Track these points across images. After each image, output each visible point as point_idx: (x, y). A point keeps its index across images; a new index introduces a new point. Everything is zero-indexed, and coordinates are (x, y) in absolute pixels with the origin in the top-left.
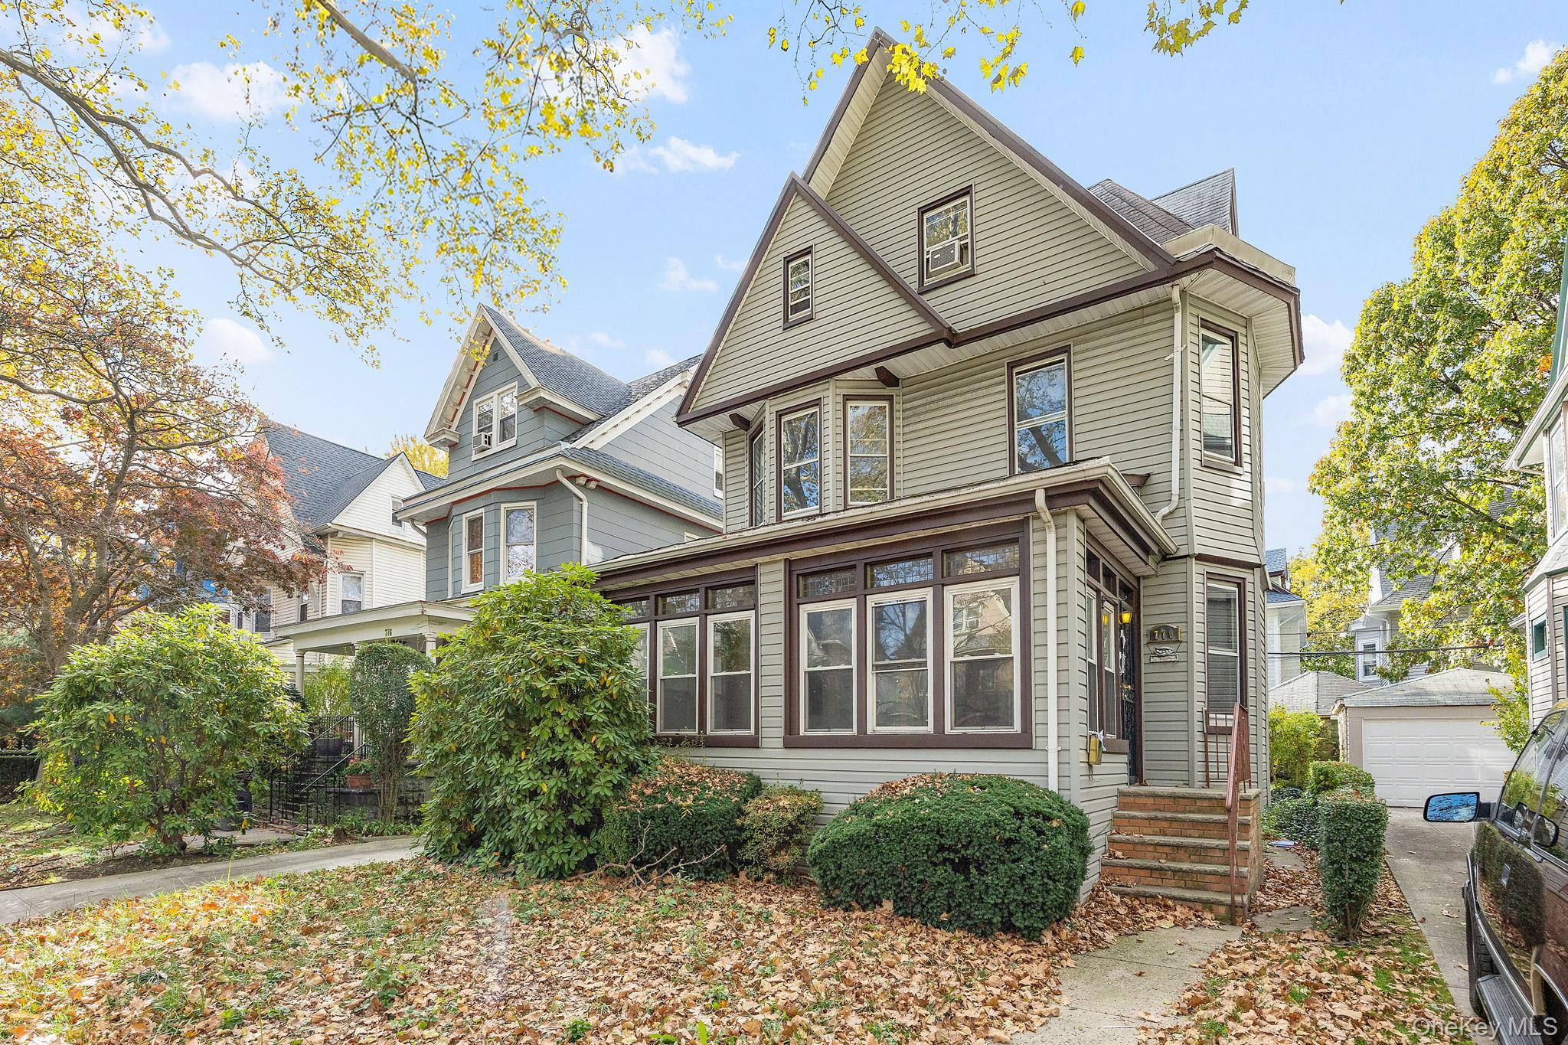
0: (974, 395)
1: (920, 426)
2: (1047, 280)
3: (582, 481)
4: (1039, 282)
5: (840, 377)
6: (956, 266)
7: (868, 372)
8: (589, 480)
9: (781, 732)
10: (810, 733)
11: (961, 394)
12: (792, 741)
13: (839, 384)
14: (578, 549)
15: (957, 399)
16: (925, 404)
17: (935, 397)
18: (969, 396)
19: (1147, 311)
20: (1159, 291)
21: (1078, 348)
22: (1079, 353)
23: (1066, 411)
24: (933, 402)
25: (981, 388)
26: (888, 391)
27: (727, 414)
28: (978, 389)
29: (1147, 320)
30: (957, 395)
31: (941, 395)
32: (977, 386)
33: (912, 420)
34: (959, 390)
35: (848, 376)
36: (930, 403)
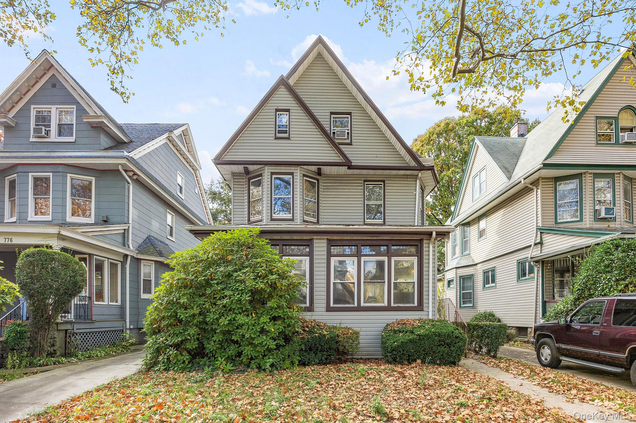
0: (351, 188)
1: (329, 193)
2: (378, 156)
3: (131, 174)
4: (375, 156)
5: (302, 167)
6: (345, 139)
7: (314, 168)
8: (135, 174)
9: (325, 305)
10: (335, 306)
11: (346, 186)
12: (329, 309)
13: (301, 169)
14: (127, 209)
15: (344, 187)
16: (332, 186)
17: (336, 184)
18: (349, 187)
19: (409, 177)
20: (415, 172)
21: (388, 182)
22: (388, 183)
23: (383, 201)
24: (335, 186)
25: (354, 186)
26: (318, 177)
27: (242, 166)
28: (353, 186)
29: (409, 180)
30: (345, 186)
31: (338, 184)
32: (352, 184)
33: (327, 190)
34: (345, 184)
35: (305, 167)
36: (333, 186)
